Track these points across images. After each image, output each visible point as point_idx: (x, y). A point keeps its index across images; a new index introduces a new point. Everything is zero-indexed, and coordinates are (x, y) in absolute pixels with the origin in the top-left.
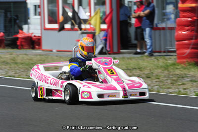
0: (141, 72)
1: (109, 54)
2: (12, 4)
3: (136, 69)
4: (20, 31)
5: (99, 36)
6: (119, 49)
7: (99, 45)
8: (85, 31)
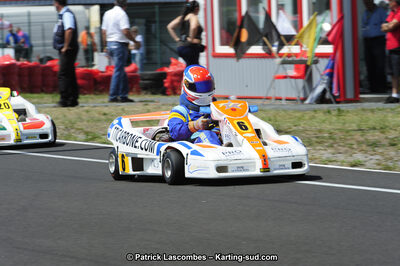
0: (382, 136)
1: (338, 103)
2: (157, 6)
3: (374, 129)
4: (173, 61)
5: (318, 69)
6: (357, 93)
7: (317, 86)
8: (290, 59)
